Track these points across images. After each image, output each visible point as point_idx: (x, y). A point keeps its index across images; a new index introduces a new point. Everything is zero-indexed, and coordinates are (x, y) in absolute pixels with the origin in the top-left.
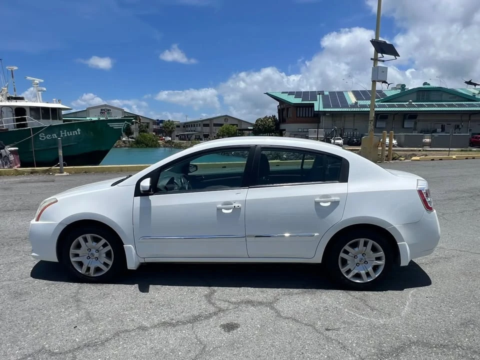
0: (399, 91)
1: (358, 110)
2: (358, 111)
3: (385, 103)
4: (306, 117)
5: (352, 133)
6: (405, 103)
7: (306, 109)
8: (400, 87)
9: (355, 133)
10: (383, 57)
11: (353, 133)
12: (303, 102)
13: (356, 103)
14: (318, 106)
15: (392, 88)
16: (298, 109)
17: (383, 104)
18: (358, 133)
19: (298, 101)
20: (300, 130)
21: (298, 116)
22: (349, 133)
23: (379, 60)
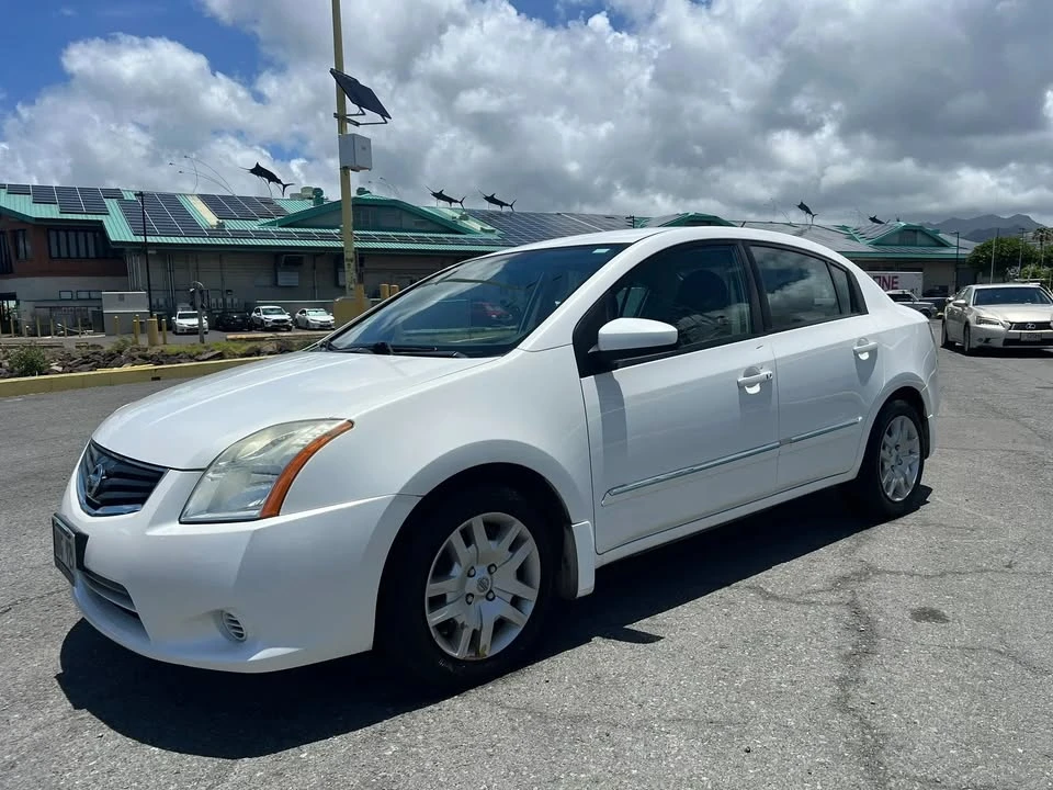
0: (309, 205)
1: (230, 242)
2: (231, 245)
3: (289, 230)
4: (78, 257)
5: (221, 301)
6: (332, 231)
7: (76, 236)
8: (310, 194)
9: (229, 301)
10: (364, 114)
11: (224, 300)
12: (65, 216)
13: (221, 226)
14: (118, 229)
15: (292, 195)
16: (53, 234)
17: (285, 229)
18: (236, 301)
19: (50, 212)
20: (67, 295)
21: (55, 254)
22: (213, 301)
23: (350, 121)
